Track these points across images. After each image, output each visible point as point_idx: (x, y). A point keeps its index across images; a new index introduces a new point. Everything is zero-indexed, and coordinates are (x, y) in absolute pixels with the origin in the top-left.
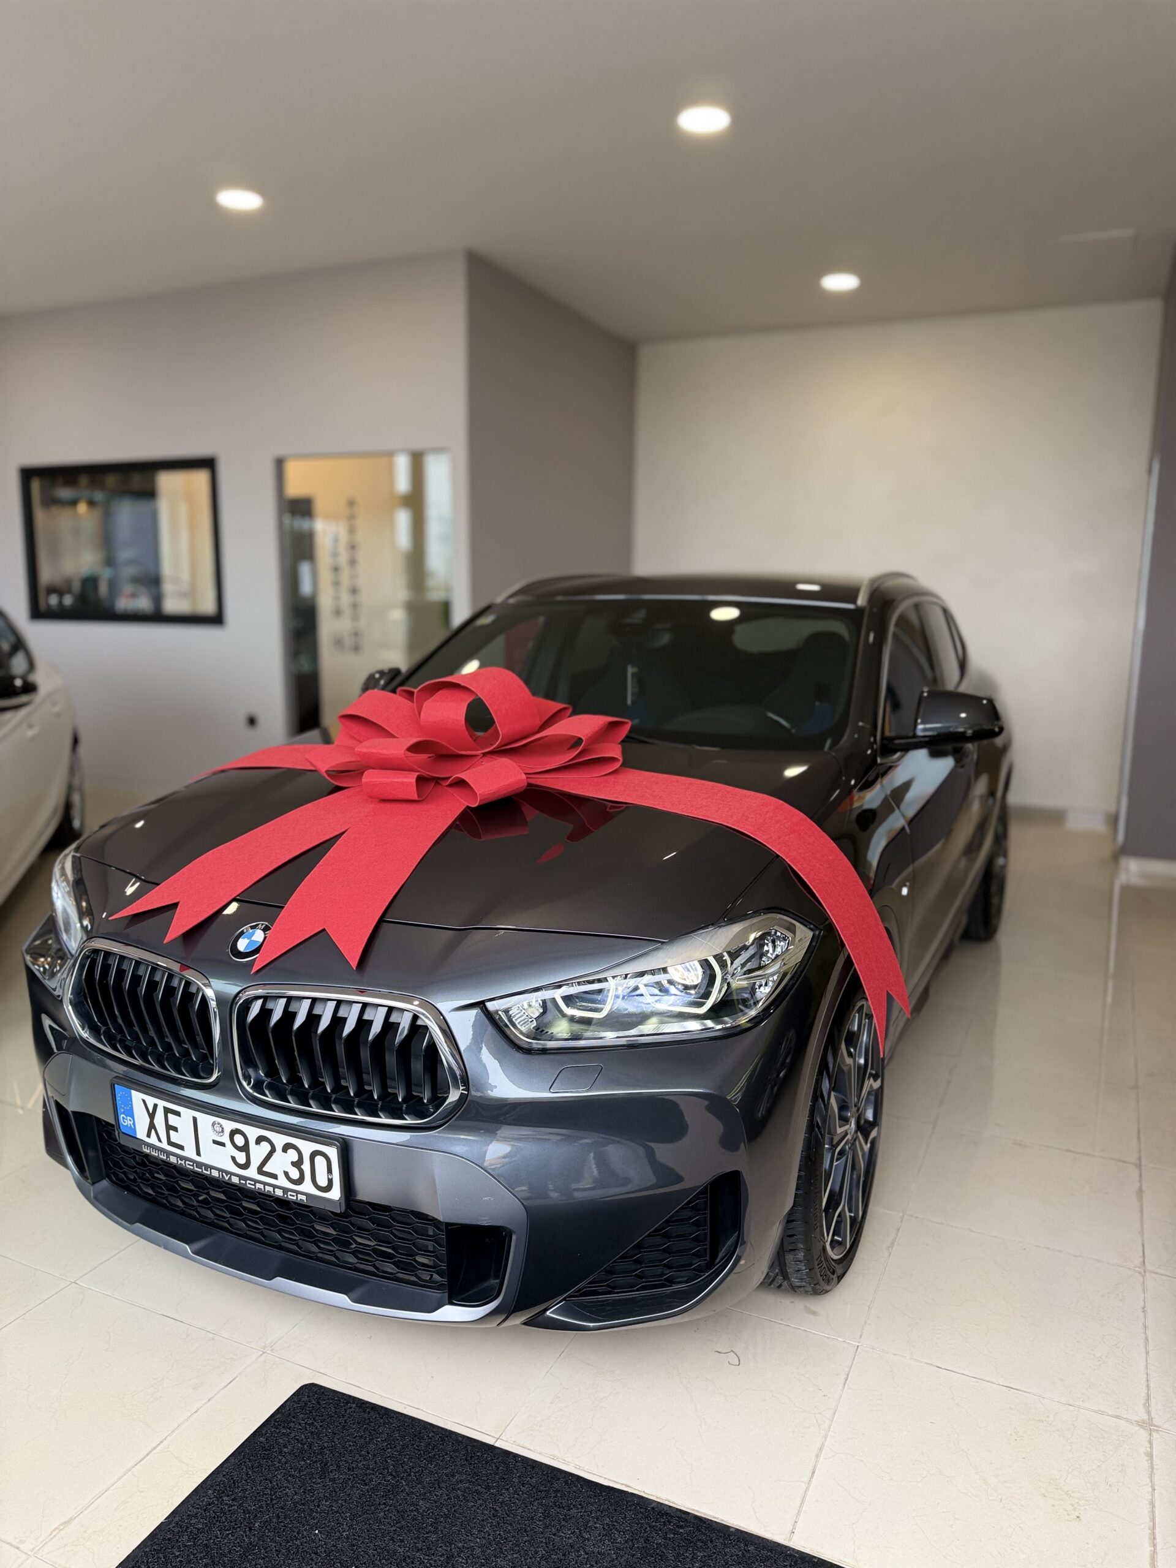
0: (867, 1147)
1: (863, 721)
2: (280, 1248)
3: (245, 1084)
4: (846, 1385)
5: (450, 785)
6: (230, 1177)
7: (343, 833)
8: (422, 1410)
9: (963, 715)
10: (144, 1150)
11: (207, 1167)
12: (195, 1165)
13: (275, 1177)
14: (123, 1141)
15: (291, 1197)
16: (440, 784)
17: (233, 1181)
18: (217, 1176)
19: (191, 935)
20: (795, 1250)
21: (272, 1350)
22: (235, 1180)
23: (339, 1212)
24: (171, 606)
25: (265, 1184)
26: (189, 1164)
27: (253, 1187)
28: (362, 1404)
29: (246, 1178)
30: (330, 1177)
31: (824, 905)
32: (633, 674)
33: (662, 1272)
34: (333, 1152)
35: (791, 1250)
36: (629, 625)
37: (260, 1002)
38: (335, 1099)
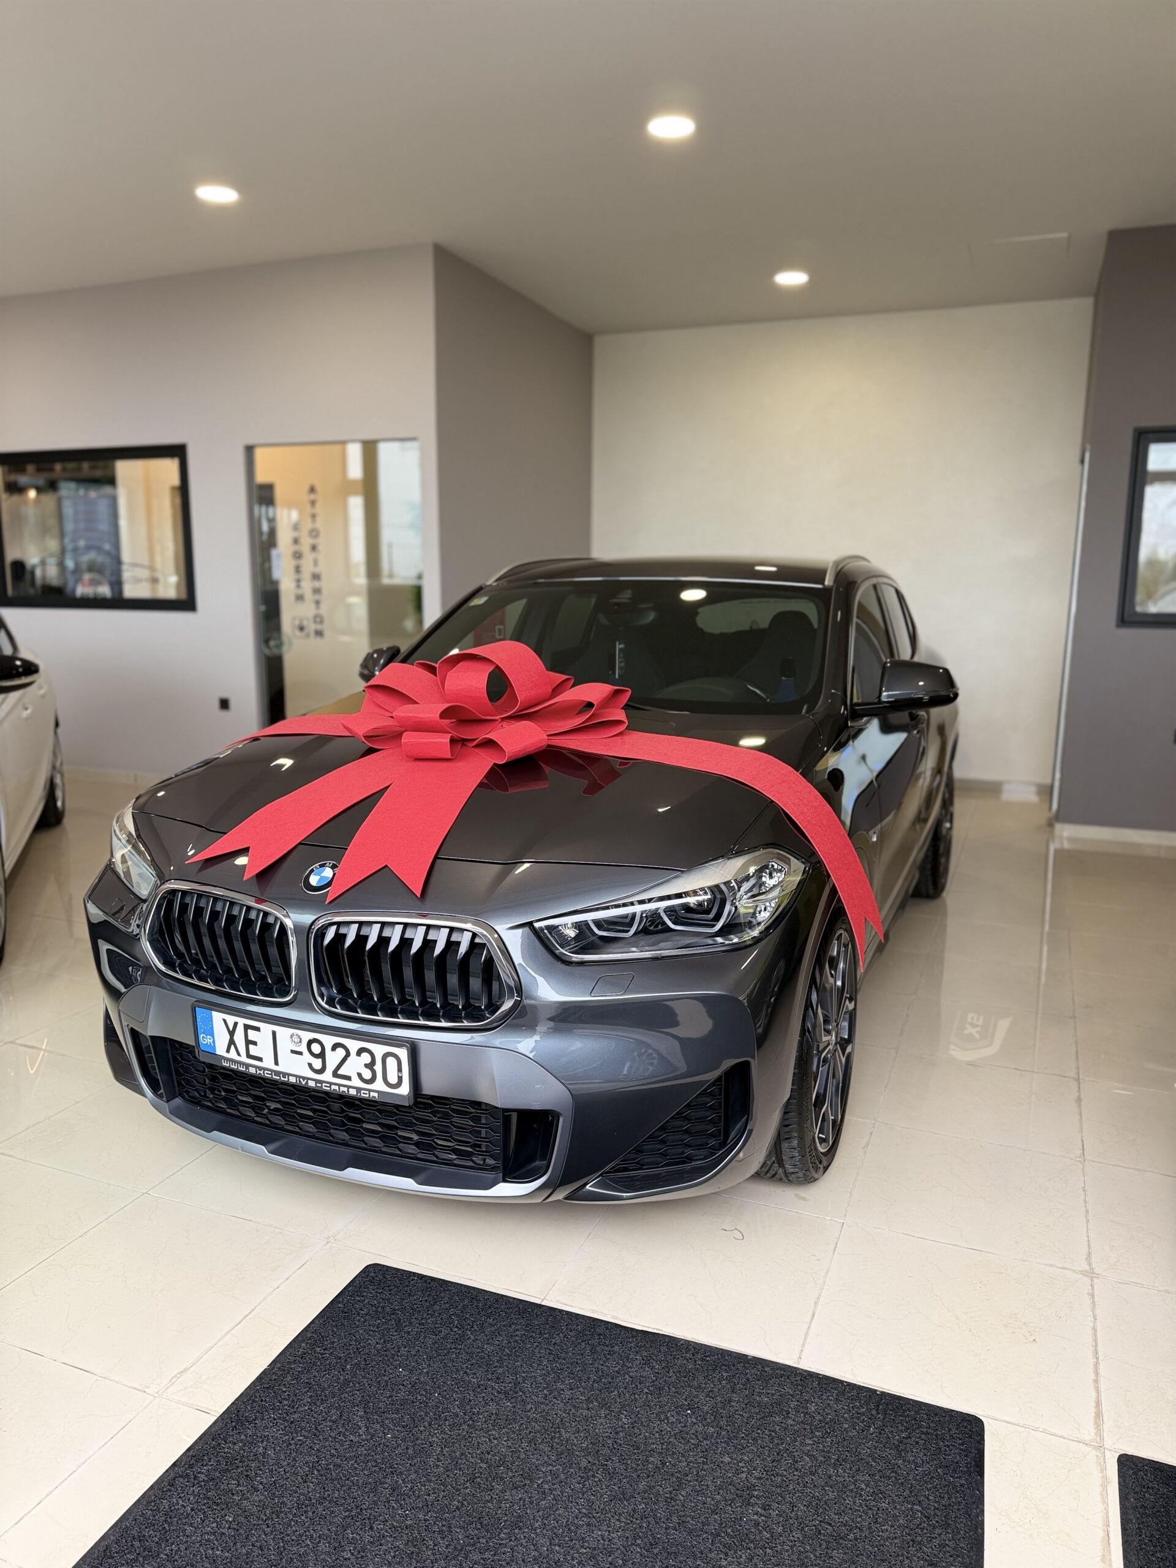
0: (844, 1060)
1: (834, 690)
2: (346, 1145)
3: (319, 999)
4: (836, 1252)
5: (475, 746)
6: (307, 1081)
7: (388, 787)
8: (475, 1280)
9: (921, 683)
10: (224, 1064)
11: (285, 1074)
12: (273, 1073)
13: (349, 1078)
14: (202, 1058)
15: (364, 1095)
16: (465, 745)
17: (309, 1085)
18: (295, 1081)
19: (265, 875)
20: (790, 1138)
21: (335, 1240)
22: (312, 1084)
23: (408, 1105)
25: (339, 1085)
26: (267, 1074)
27: (329, 1089)
28: (421, 1277)
29: (321, 1082)
30: (400, 1075)
31: (813, 843)
32: (620, 649)
33: (683, 1151)
34: (403, 1053)
35: (787, 1138)
36: (618, 604)
37: (334, 928)
38: (401, 1009)
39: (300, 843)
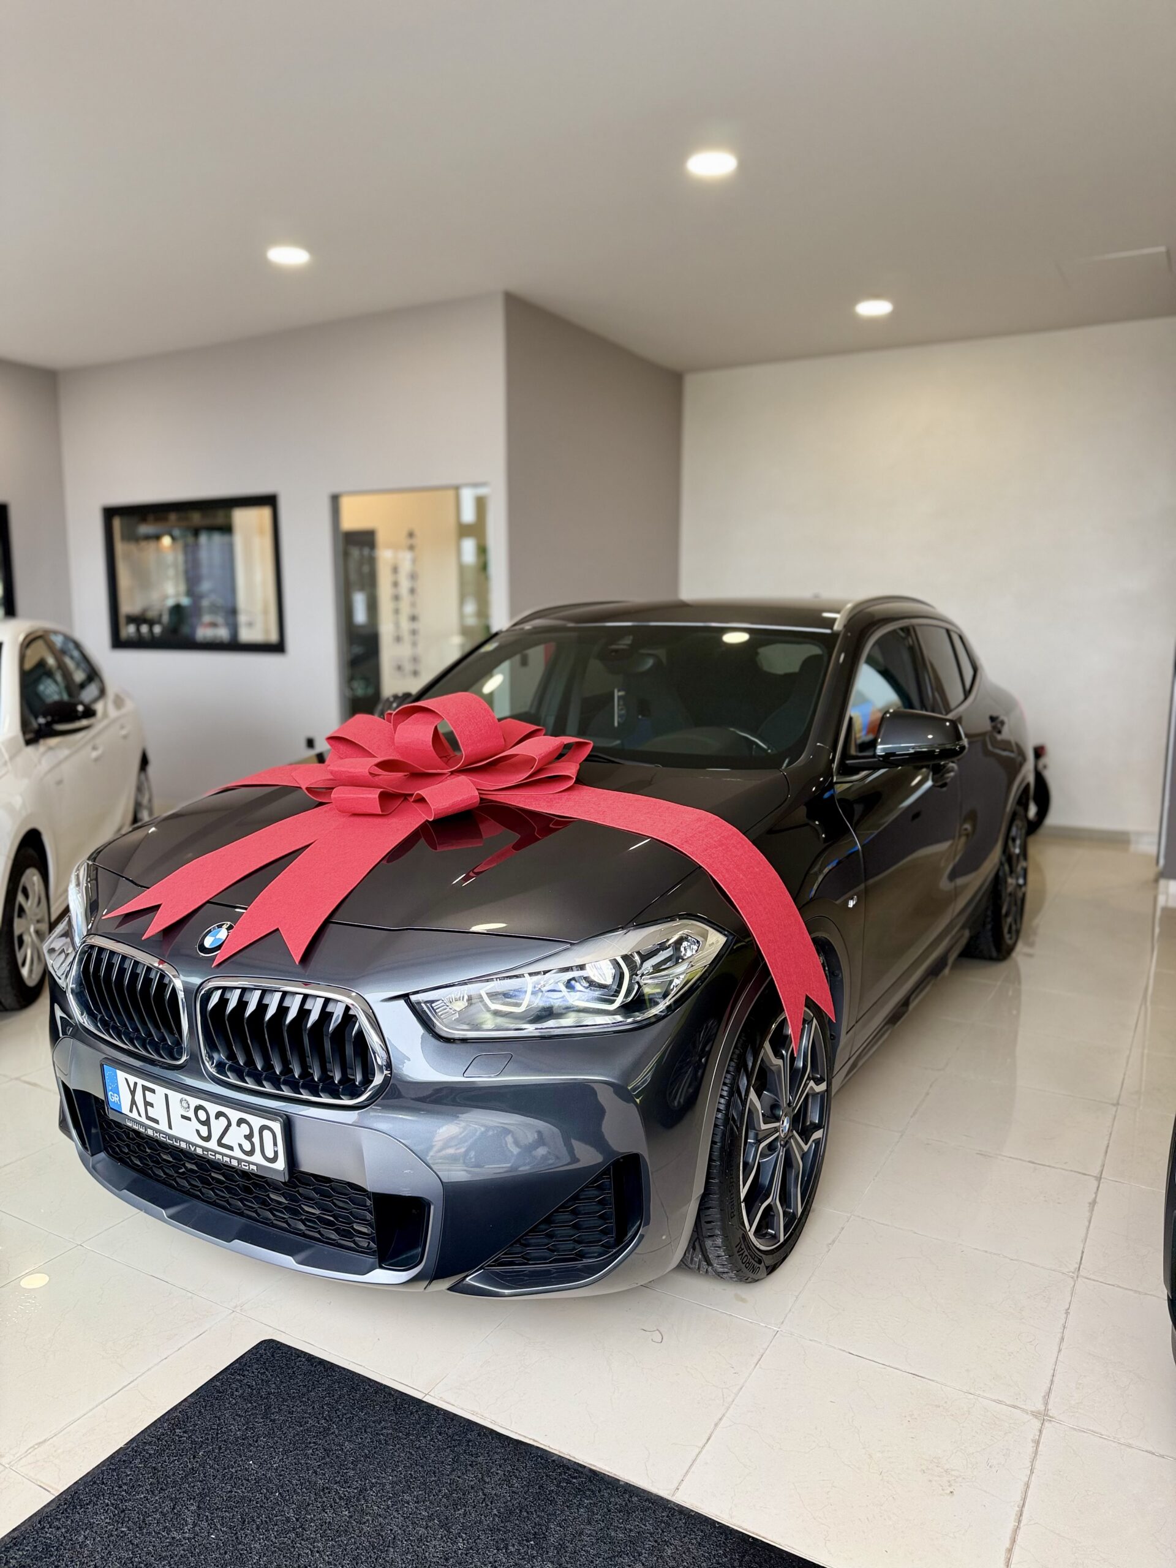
0: (807, 1147)
1: (821, 743)
2: (242, 1214)
3: (208, 1065)
4: (758, 1365)
5: (414, 802)
6: (195, 1148)
7: (311, 844)
8: (364, 1367)
10: (126, 1123)
11: (177, 1139)
12: (167, 1137)
13: (231, 1148)
14: (112, 1116)
15: (246, 1168)
16: (408, 800)
17: (197, 1152)
18: (185, 1147)
19: (170, 932)
20: (713, 1236)
21: (241, 1310)
22: (199, 1151)
23: (285, 1181)
24: (246, 635)
25: (223, 1155)
26: (162, 1137)
27: (214, 1157)
28: (310, 1358)
29: (208, 1150)
30: (276, 1149)
31: (742, 913)
32: (619, 697)
33: (573, 1246)
34: (277, 1127)
35: (710, 1236)
36: (616, 651)
37: (219, 992)
38: (284, 1080)
39: (208, 902)
